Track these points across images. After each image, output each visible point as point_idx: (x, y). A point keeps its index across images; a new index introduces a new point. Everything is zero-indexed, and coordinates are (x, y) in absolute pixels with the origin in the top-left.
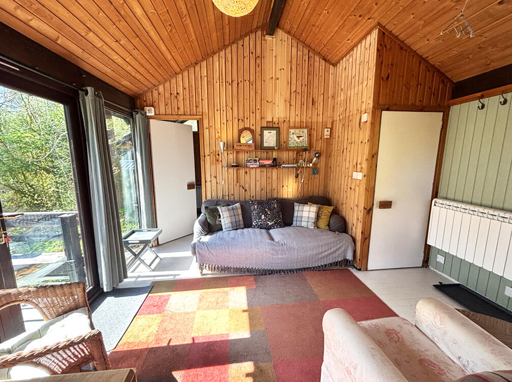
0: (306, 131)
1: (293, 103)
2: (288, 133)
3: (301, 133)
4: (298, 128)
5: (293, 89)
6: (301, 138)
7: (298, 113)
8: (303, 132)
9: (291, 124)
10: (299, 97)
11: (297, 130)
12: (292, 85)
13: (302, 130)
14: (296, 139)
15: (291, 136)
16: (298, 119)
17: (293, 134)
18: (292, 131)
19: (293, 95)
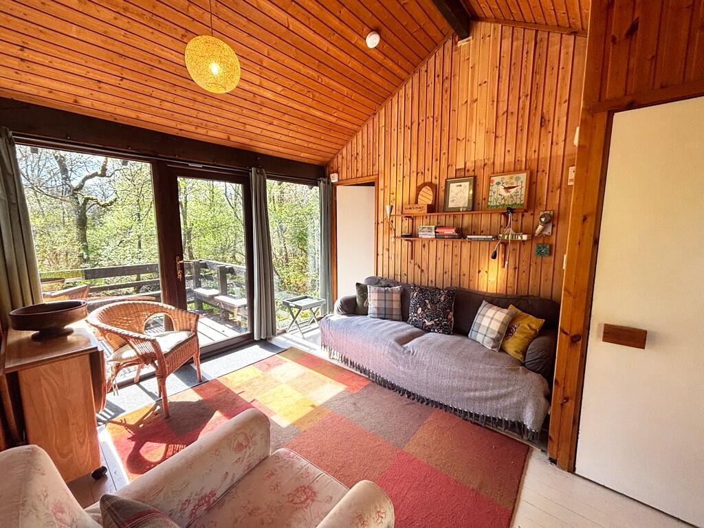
1: (501, 132)
3: (513, 180)
4: (509, 172)
5: (503, 107)
6: (513, 191)
7: (511, 147)
8: (517, 179)
9: (498, 168)
10: (513, 120)
11: (506, 178)
12: (501, 104)
13: (515, 176)
14: (503, 192)
15: (494, 188)
16: (510, 158)
17: (498, 184)
18: (496, 179)
19: (502, 119)
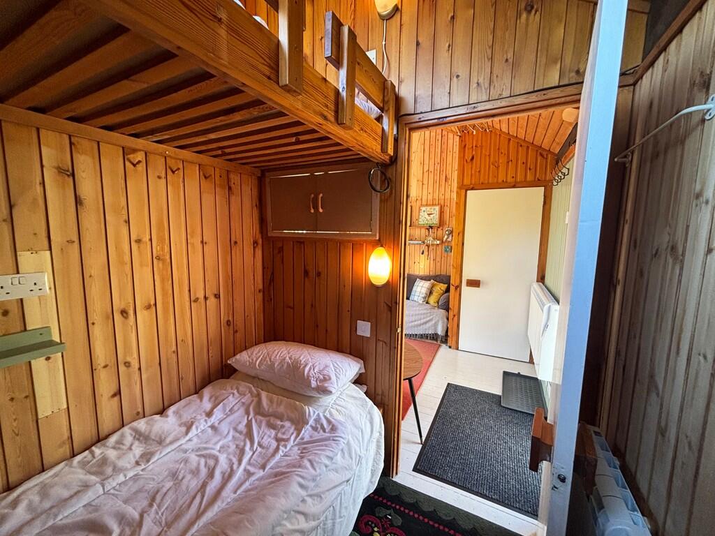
0: (437, 208)
1: (425, 182)
2: (420, 210)
3: (432, 210)
4: (430, 205)
5: (426, 169)
6: (432, 216)
7: (431, 190)
8: (434, 209)
9: (424, 203)
10: (431, 176)
11: (428, 208)
12: (425, 166)
13: (433, 208)
14: (427, 216)
15: (422, 214)
16: (430, 197)
17: (424, 211)
18: (423, 209)
19: (426, 174)
